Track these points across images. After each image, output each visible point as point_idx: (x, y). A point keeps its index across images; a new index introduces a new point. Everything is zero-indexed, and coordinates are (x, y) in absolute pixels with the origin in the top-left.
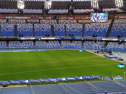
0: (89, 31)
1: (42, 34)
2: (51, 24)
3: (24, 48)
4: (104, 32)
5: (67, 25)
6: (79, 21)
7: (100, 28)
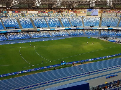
0: (87, 22)
1: (54, 26)
2: (58, 18)
3: (45, 37)
4: (97, 23)
5: (70, 18)
6: (78, 15)
7: (94, 20)
